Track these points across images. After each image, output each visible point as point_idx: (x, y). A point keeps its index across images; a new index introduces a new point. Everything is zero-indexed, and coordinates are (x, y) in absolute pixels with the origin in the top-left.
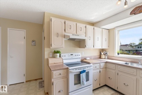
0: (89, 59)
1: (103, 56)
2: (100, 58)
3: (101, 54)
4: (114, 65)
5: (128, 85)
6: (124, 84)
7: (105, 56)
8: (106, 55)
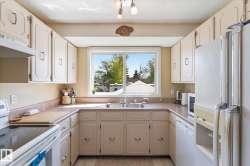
0: (36, 111)
1: (67, 100)
2: (61, 103)
3: (61, 95)
4: (93, 113)
5: (114, 139)
6: (110, 139)
7: (71, 97)
8: (73, 97)
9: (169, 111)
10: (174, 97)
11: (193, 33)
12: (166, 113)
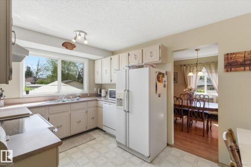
4: (41, 109)
5: (61, 126)
6: (58, 127)
8: (2, 98)
9: (97, 100)
10: (96, 92)
11: (109, 58)
12: (95, 102)
